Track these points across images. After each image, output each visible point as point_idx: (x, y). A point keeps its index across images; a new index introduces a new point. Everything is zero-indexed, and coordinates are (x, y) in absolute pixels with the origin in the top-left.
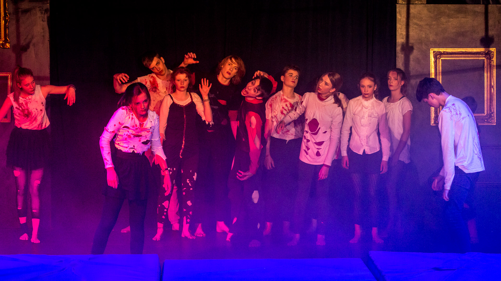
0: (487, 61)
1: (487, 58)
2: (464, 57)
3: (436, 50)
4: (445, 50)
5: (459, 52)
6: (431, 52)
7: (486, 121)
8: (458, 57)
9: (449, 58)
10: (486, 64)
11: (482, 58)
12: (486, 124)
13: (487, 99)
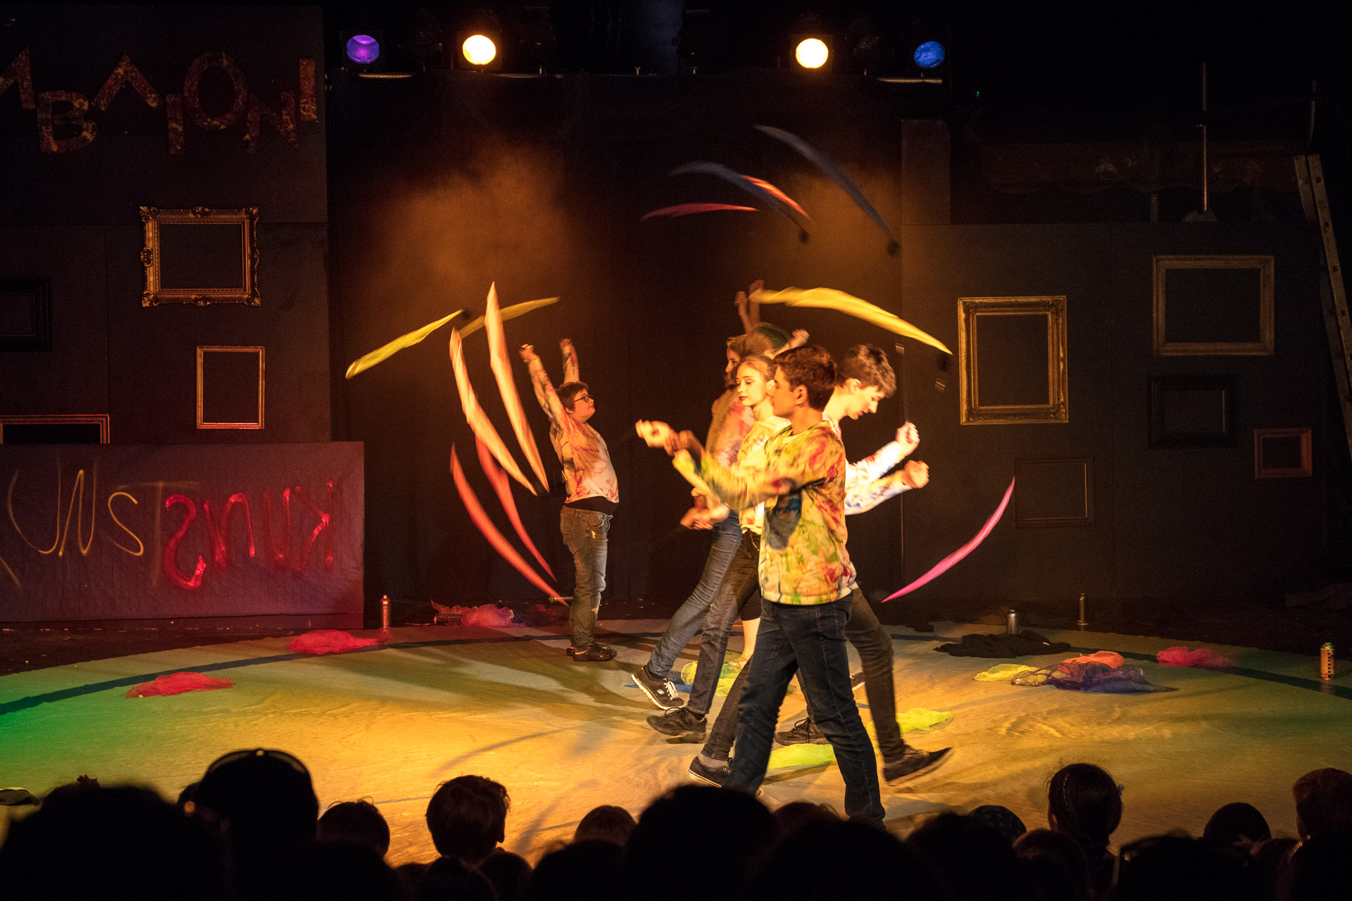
0: (1052, 318)
1: (1052, 313)
2: (1014, 311)
3: (968, 300)
4: (981, 301)
5: (1006, 302)
6: (960, 303)
7: (1052, 416)
8: (1004, 311)
9: (989, 314)
10: (1050, 323)
11: (1042, 313)
12: (1053, 421)
13: (1053, 380)
